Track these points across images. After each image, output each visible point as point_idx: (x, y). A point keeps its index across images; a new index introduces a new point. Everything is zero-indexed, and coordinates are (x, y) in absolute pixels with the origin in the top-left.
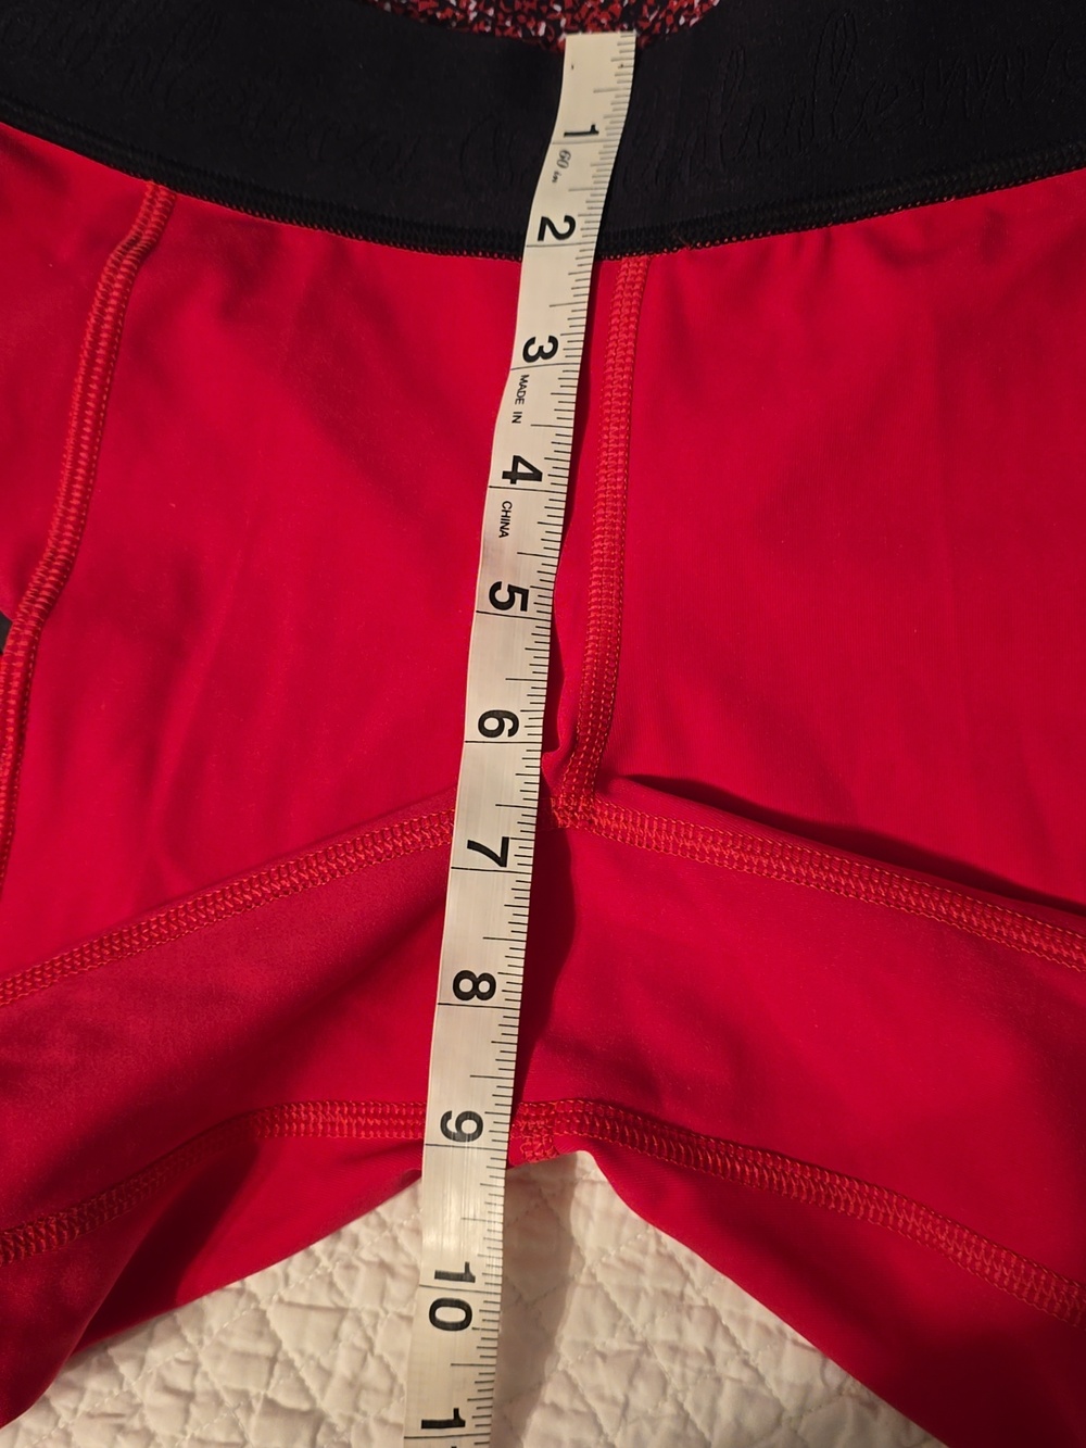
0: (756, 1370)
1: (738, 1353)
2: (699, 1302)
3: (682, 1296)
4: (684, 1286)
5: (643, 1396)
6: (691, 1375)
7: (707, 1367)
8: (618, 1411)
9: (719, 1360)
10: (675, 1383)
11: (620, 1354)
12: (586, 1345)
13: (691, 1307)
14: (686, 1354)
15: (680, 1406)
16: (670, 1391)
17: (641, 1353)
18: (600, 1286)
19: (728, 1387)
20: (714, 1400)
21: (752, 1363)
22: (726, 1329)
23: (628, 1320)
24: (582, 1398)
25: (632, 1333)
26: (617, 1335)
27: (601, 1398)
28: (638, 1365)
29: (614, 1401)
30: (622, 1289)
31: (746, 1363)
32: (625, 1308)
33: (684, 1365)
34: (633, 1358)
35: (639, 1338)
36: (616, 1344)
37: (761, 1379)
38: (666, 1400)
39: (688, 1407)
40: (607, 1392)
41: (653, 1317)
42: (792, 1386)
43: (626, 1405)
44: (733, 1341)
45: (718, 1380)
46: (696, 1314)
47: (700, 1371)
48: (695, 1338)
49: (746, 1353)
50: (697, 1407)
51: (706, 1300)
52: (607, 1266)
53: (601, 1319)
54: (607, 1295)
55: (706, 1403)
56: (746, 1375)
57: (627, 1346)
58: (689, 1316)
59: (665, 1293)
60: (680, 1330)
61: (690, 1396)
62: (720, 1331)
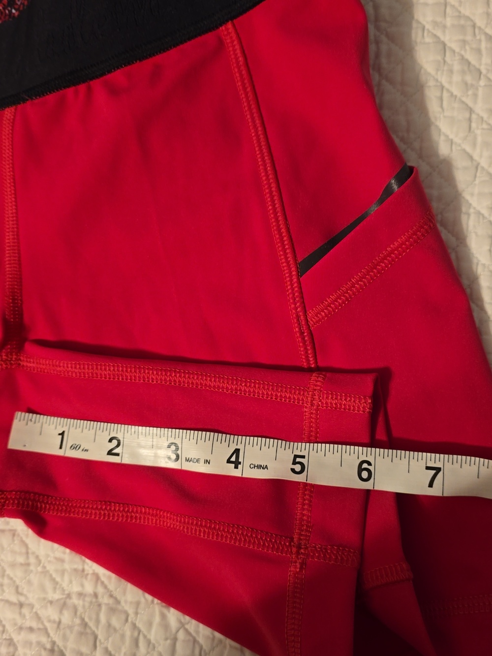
0: (116, 599)
1: (108, 591)
2: (91, 572)
3: (83, 570)
4: (83, 565)
5: (66, 618)
6: (87, 604)
7: (94, 600)
8: (55, 625)
9: (100, 596)
10: (80, 610)
11: (58, 600)
12: (44, 599)
13: (87, 574)
14: (85, 595)
15: (83, 620)
16: (78, 613)
17: (66, 598)
18: (48, 571)
19: (104, 608)
20: (98, 615)
21: (114, 595)
22: (102, 583)
23: (61, 585)
24: (42, 623)
25: (63, 590)
26: (57, 592)
27: (49, 621)
28: (65, 604)
29: (54, 622)
30: (56, 571)
31: (111, 596)
32: (58, 579)
33: (84, 601)
34: (62, 601)
35: (67, 592)
36: (57, 596)
37: (118, 602)
38: (77, 618)
39: (87, 620)
40: (52, 618)
41: (71, 582)
42: (131, 603)
43: (60, 622)
44: (105, 587)
45: (100, 605)
46: (89, 577)
47: (91, 603)
48: (89, 588)
49: (111, 591)
50: (90, 619)
51: (94, 570)
52: (49, 562)
53: (48, 585)
54: (51, 576)
55: (94, 616)
56: (111, 601)
57: (61, 596)
58: (86, 578)
59: (76, 570)
60: (82, 586)
61: (87, 614)
62: (99, 584)
